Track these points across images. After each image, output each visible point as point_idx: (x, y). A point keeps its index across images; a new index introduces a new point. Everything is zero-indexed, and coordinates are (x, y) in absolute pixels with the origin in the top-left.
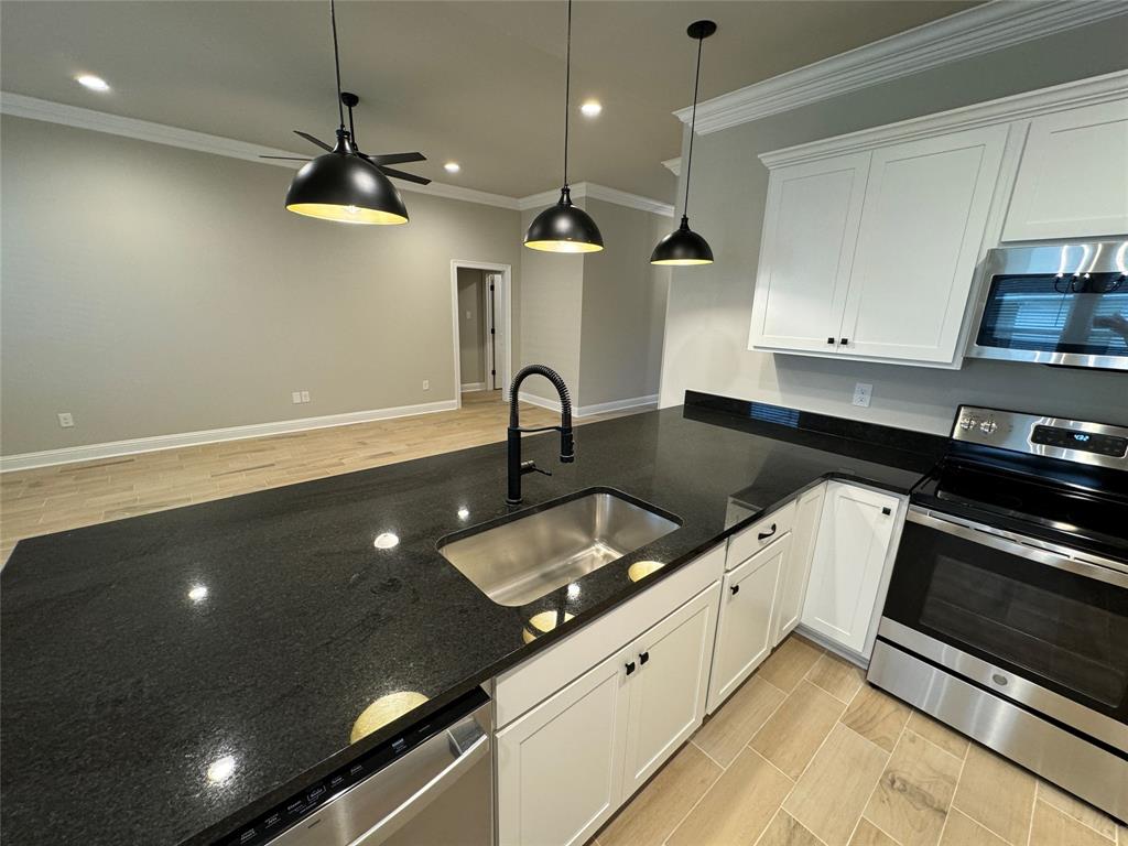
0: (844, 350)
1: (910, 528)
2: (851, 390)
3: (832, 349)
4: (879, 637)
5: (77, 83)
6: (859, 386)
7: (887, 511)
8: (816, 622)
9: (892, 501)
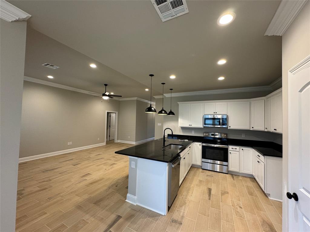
0: (191, 126)
1: (203, 146)
2: (192, 132)
3: (190, 126)
4: (202, 162)
5: (47, 77)
6: (193, 131)
7: (200, 145)
8: (194, 163)
9: (200, 143)
